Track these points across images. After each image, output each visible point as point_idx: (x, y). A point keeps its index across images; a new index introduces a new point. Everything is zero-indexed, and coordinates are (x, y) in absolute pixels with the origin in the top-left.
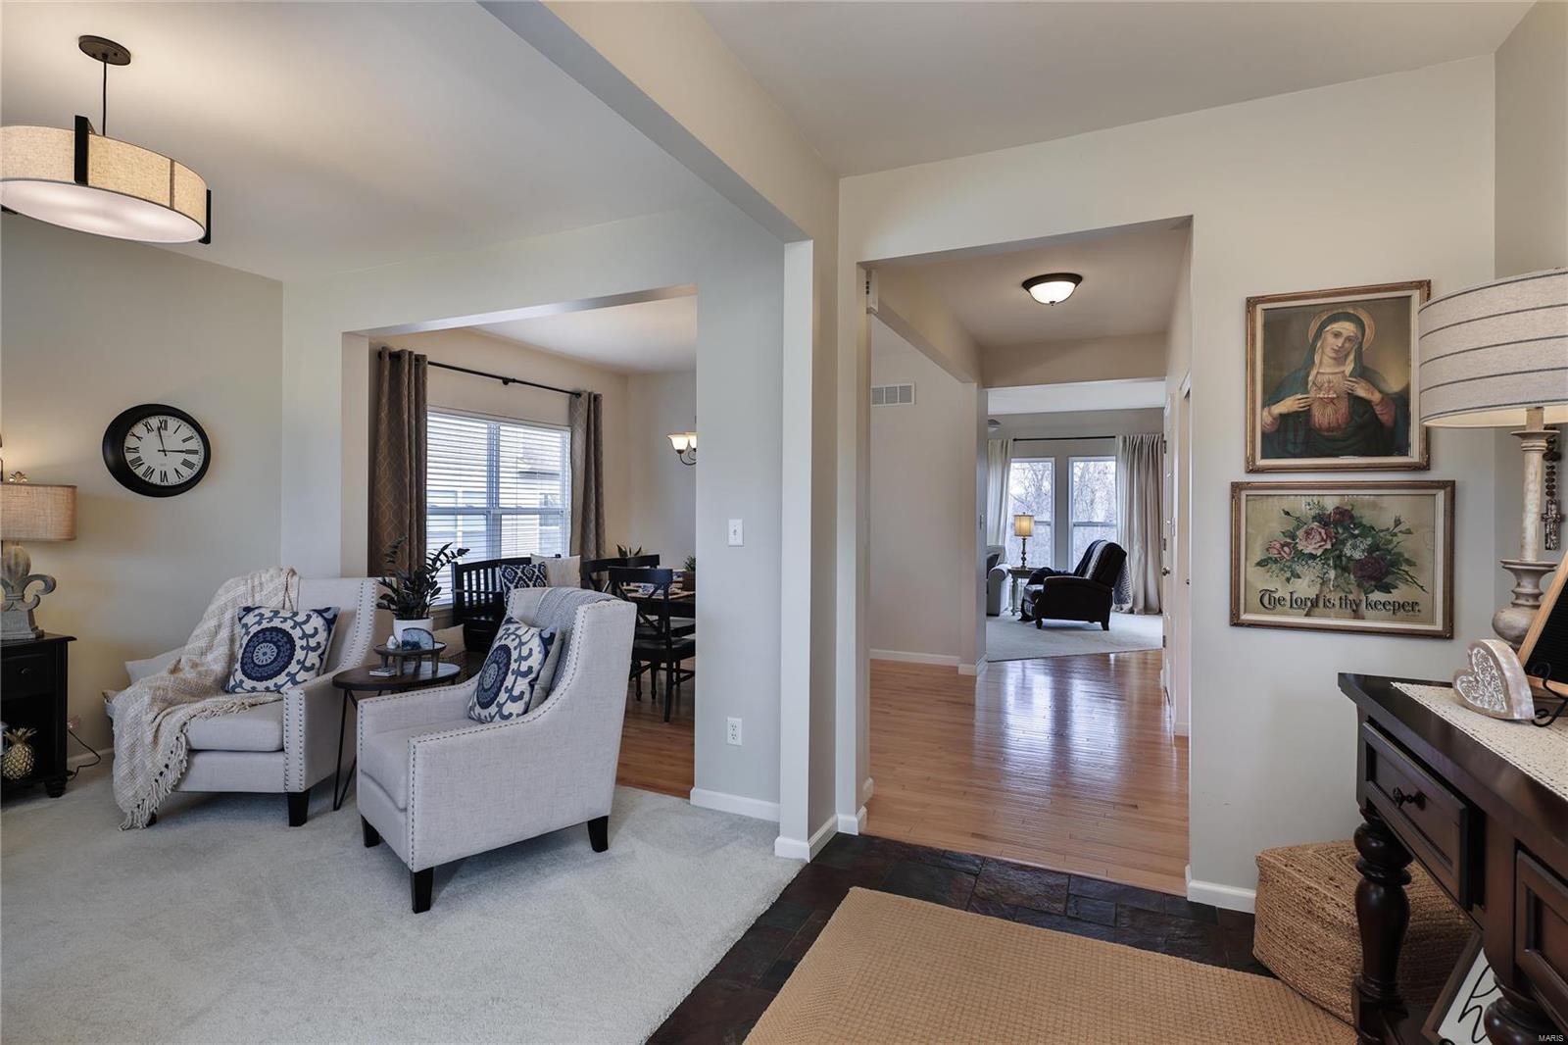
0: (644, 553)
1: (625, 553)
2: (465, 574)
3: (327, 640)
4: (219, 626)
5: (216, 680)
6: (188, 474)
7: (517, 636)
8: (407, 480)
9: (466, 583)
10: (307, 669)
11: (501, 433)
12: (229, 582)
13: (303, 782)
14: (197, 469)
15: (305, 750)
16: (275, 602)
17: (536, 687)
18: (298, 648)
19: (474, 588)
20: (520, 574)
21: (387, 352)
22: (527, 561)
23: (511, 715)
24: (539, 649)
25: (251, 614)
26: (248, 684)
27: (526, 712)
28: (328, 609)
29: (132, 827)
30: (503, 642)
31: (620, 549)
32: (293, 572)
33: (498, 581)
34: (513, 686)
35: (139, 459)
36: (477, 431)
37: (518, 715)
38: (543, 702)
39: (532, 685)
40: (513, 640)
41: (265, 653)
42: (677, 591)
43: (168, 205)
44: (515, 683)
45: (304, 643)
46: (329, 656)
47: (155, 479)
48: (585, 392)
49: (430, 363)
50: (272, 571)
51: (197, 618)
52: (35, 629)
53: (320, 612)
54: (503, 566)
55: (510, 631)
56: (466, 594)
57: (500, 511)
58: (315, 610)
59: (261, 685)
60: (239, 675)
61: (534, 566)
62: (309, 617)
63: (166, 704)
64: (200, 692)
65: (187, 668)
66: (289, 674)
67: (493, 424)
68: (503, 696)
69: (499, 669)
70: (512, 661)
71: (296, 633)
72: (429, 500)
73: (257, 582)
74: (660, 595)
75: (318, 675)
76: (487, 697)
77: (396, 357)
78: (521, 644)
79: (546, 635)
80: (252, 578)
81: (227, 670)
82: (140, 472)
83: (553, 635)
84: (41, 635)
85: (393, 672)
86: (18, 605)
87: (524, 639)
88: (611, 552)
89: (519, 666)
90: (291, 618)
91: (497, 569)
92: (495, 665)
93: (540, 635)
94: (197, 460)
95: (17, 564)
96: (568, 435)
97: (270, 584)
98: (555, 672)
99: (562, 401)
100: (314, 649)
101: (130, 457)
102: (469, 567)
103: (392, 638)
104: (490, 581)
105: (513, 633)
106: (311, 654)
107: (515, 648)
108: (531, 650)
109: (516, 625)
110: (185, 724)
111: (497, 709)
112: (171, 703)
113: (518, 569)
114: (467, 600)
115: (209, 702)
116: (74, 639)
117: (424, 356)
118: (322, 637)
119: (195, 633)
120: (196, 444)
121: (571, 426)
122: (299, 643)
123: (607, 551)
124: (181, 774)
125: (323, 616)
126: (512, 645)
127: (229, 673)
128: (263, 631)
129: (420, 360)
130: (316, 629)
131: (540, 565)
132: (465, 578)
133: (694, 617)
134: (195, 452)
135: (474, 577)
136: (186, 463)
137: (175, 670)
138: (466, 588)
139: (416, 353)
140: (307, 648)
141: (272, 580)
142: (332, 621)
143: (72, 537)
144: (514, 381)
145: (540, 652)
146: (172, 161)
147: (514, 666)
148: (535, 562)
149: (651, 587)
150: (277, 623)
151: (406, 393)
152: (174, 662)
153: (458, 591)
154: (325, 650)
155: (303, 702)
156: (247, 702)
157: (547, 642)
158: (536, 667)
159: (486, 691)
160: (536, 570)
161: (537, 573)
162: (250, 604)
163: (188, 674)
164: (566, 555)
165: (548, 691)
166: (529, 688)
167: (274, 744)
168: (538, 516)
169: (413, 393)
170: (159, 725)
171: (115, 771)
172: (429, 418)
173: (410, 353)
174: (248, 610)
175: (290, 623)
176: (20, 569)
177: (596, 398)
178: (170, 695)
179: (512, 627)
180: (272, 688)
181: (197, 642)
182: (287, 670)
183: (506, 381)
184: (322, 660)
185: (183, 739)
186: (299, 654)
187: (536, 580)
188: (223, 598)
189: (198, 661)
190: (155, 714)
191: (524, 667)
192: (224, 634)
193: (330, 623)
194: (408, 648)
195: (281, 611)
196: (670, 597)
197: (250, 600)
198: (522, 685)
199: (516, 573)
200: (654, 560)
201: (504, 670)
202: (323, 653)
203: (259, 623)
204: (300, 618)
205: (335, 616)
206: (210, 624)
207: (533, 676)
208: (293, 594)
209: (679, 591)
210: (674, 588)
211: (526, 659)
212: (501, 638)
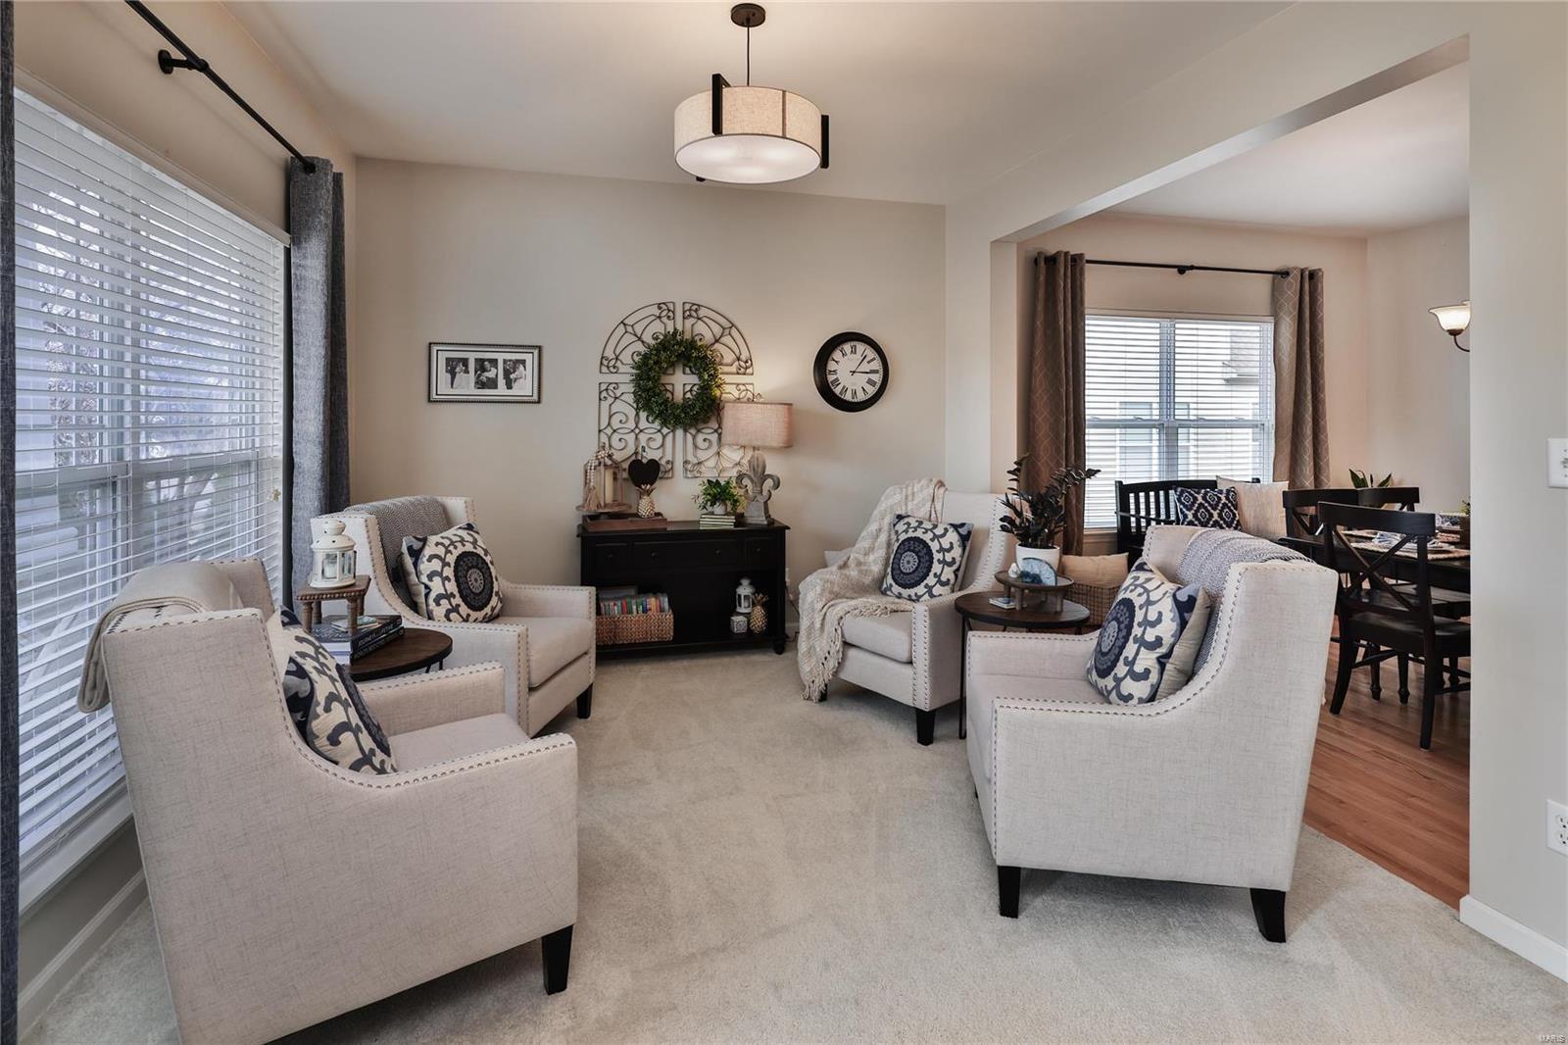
0: (1397, 482)
1: (1364, 481)
2: (1132, 495)
3: (962, 556)
4: (880, 530)
5: (873, 580)
6: (871, 391)
7: (1146, 591)
8: (1063, 391)
9: (1132, 506)
10: (944, 584)
11: (1177, 332)
12: (888, 491)
13: (928, 702)
14: (878, 386)
15: (929, 669)
16: (923, 513)
17: (1168, 667)
18: (935, 561)
19: (1143, 513)
20: (1200, 500)
21: (1043, 257)
22: (1212, 485)
23: (1130, 697)
24: (1172, 615)
25: (902, 522)
26: (896, 589)
27: (1152, 698)
28: (963, 525)
29: (809, 698)
30: (1128, 595)
31: (1354, 476)
32: (941, 484)
33: (1172, 505)
34: (1135, 659)
35: (837, 380)
36: (1145, 333)
37: (1141, 701)
38: (1180, 689)
39: (1162, 662)
40: (1140, 595)
41: (909, 562)
42: (1446, 547)
43: (781, 135)
44: (1137, 654)
45: (940, 556)
46: (965, 572)
47: (848, 397)
48: (1295, 268)
49: (1088, 262)
50: (924, 482)
51: (866, 521)
52: (768, 516)
53: (956, 527)
54: (1179, 489)
55: (1137, 583)
56: (1133, 519)
57: (1177, 424)
58: (951, 525)
59: (905, 592)
60: (889, 580)
61: (1221, 492)
62: (946, 530)
63: (833, 596)
64: (861, 590)
65: (853, 565)
66: (926, 586)
67: (1166, 323)
68: (1121, 669)
69: (1120, 630)
70: (1135, 624)
71: (934, 546)
72: (1087, 412)
73: (910, 492)
74: (1410, 550)
75: (953, 592)
76: (1105, 663)
77: (1051, 260)
78: (1149, 603)
79: (1183, 597)
80: (907, 488)
81: (883, 572)
82: (837, 390)
83: (1192, 600)
84: (772, 522)
85: (1012, 605)
86: (759, 497)
87: (1154, 596)
88: (1338, 478)
89: (1144, 633)
90: (931, 530)
91: (1171, 492)
92: (1114, 623)
93: (1174, 596)
94: (878, 378)
95: (758, 466)
96: (1270, 327)
97: (920, 495)
98: (1199, 650)
99: (1262, 286)
100: (950, 564)
101: (831, 378)
102: (1136, 488)
103: (1014, 565)
104: (1162, 505)
105: (1141, 586)
106: (946, 568)
107: (1141, 607)
108: (1160, 614)
109: (1149, 575)
110: (842, 618)
111: (1114, 684)
112: (837, 596)
113: (1198, 493)
114: (1133, 525)
115: (860, 602)
116: (789, 528)
117: (1081, 256)
118: (957, 552)
119: (862, 535)
120: (877, 365)
121: (1275, 313)
122: (937, 556)
123: (1331, 476)
124: (839, 663)
125: (958, 532)
126: (1138, 602)
127: (884, 576)
128: (909, 539)
129: (1076, 261)
130: (951, 543)
131: (1228, 491)
132: (1132, 500)
133: (1469, 592)
134: (876, 372)
135: (1142, 500)
136: (871, 382)
137: (844, 566)
138: (1133, 512)
139: (1072, 253)
140: (943, 562)
141: (921, 491)
142: (967, 537)
143: (789, 445)
144: (1192, 268)
145: (1172, 620)
146: (784, 92)
147: (1137, 631)
148: (1222, 486)
149: (1396, 538)
150: (919, 534)
151: (1062, 298)
152: (845, 558)
153: (1123, 514)
154: (960, 567)
155: (927, 619)
156: (890, 607)
157: (1184, 608)
158: (1167, 640)
159: (1104, 654)
160: (1223, 497)
161: (1224, 500)
162: (903, 513)
163: (853, 573)
164: (1267, 479)
165: (1188, 675)
166: (1157, 666)
167: (904, 657)
168: (1250, 430)
169: (1069, 296)
170: (825, 614)
171: (799, 647)
172: (1087, 322)
173: (1066, 253)
174: (900, 517)
175: (930, 535)
176: (760, 470)
177: (1313, 277)
178: (836, 589)
179: (1143, 576)
180: (914, 597)
181: (863, 544)
182: (925, 582)
183: (1182, 270)
184: (956, 576)
185: (839, 631)
186: (936, 568)
187: (1223, 508)
188: (883, 506)
189: (862, 560)
190: (824, 603)
191: (1150, 636)
192: (883, 538)
193: (965, 539)
194: (1028, 580)
195: (925, 522)
196: (1430, 557)
197: (904, 508)
198: (1147, 660)
199: (1196, 499)
200: (1410, 496)
201: (1124, 632)
202: (958, 570)
203: (906, 531)
204: (939, 531)
205: (969, 533)
206: (873, 527)
207: (1163, 650)
208: (938, 506)
209: (1452, 548)
210: (1437, 543)
211: (1153, 624)
212: (1126, 589)
